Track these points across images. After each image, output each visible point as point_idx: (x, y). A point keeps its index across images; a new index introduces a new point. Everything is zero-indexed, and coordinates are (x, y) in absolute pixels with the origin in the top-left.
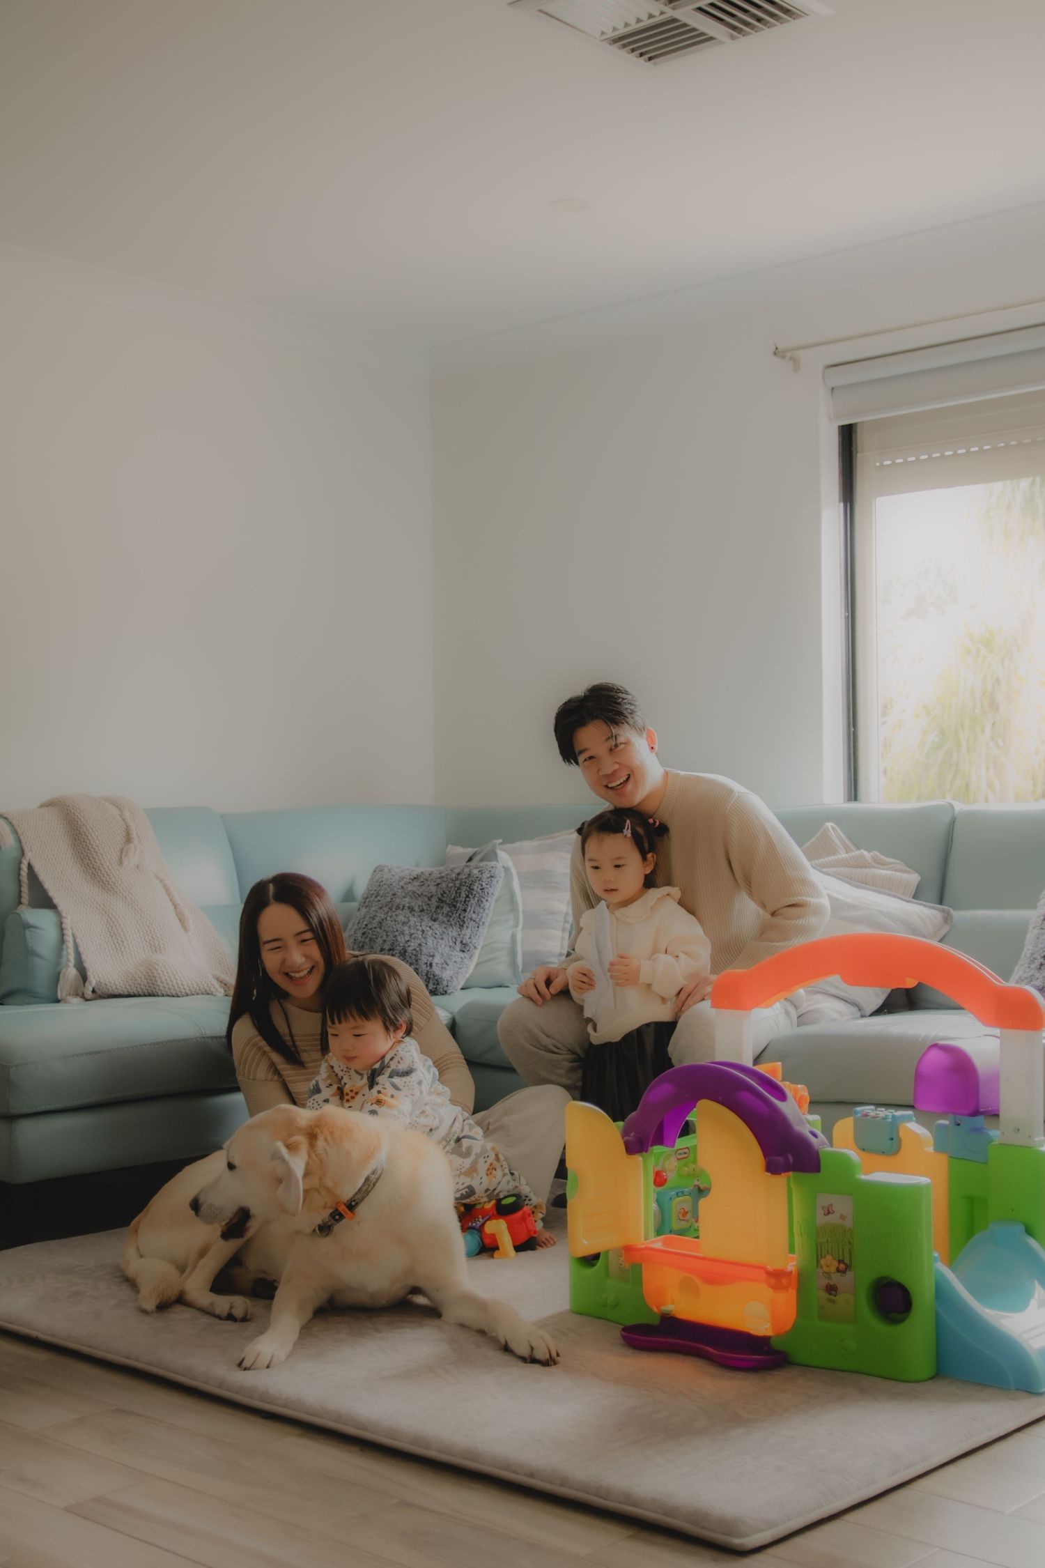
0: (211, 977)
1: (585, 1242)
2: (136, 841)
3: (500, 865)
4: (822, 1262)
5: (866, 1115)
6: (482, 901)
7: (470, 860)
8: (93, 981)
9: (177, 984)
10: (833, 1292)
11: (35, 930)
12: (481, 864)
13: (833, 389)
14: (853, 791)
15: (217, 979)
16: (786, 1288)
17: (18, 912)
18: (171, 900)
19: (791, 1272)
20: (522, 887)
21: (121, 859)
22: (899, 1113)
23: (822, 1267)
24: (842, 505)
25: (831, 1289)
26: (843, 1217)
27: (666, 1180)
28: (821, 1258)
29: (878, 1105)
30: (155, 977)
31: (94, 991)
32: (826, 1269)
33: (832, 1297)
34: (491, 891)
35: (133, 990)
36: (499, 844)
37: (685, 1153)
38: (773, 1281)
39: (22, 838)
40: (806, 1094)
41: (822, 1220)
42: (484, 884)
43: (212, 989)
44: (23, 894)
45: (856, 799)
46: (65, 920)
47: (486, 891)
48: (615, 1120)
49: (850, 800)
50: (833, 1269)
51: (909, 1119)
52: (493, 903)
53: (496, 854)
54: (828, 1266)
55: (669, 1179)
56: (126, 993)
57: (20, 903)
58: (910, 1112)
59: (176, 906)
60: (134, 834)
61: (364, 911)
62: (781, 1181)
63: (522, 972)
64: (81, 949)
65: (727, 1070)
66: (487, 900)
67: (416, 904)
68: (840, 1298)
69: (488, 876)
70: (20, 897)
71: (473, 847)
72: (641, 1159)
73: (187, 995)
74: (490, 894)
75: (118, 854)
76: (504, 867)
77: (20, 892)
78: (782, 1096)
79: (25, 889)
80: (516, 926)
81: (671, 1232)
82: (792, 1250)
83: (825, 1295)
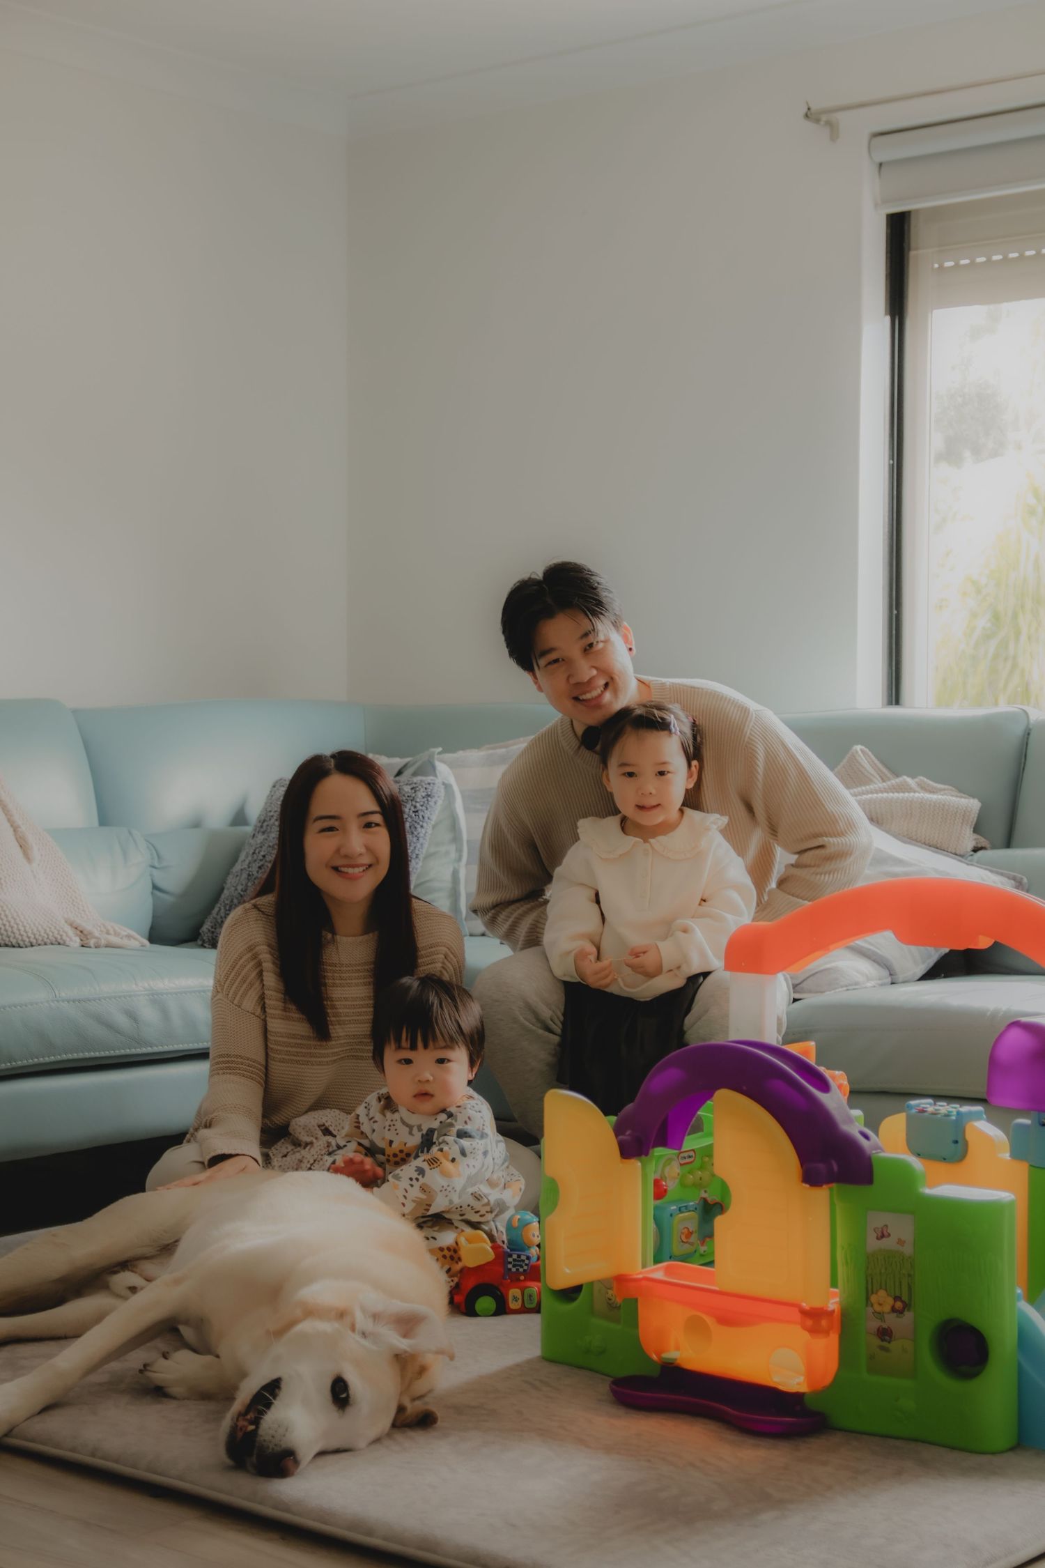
0: (63, 922)
1: (567, 1271)
3: (438, 781)
4: (873, 1298)
5: (922, 1111)
6: (416, 828)
7: (399, 773)
9: (19, 930)
10: (887, 1338)
12: (416, 779)
13: (881, 164)
14: (895, 693)
15: (71, 925)
16: (826, 1333)
18: (9, 820)
19: (833, 1311)
20: (467, 810)
22: (965, 1109)
23: (872, 1306)
24: (888, 318)
25: (885, 1334)
26: (901, 1242)
27: (666, 1191)
28: (872, 1293)
29: (937, 1097)
32: (878, 1308)
33: (885, 1344)
34: (427, 814)
36: (439, 753)
37: (690, 1157)
38: (809, 1323)
40: (846, 1083)
41: (873, 1244)
42: (418, 805)
43: (64, 938)
45: (897, 702)
47: (421, 814)
48: (606, 1114)
49: (890, 703)
50: (887, 1308)
51: (977, 1116)
52: (430, 831)
53: (434, 768)
54: (880, 1305)
55: (669, 1189)
58: (978, 1108)
59: (15, 829)
61: (260, 838)
62: (822, 1194)
63: (466, 919)
65: (755, 1052)
66: (422, 827)
68: (894, 1346)
69: (424, 794)
71: (401, 757)
72: (639, 1164)
73: (32, 946)
74: (426, 818)
76: (444, 784)
78: (824, 1086)
80: (459, 859)
81: (670, 1257)
82: (834, 1284)
83: (876, 1341)
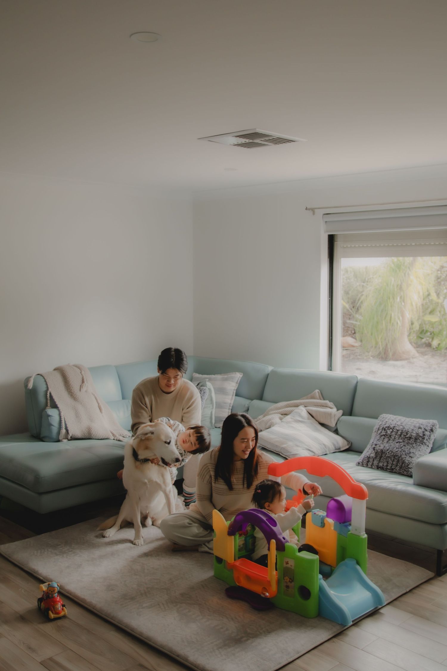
0: (110, 432)
2: (86, 382)
3: (207, 388)
4: (285, 578)
5: (315, 513)
8: (70, 434)
9: (98, 435)
10: (288, 588)
11: (52, 417)
13: (326, 222)
14: (330, 366)
15: (111, 433)
17: (46, 411)
18: (97, 402)
20: (215, 393)
21: (80, 389)
23: (284, 580)
26: (291, 566)
28: (285, 576)
30: (91, 433)
31: (71, 437)
32: (286, 580)
35: (84, 437)
39: (48, 383)
41: (285, 565)
43: (110, 437)
44: (48, 403)
46: (61, 413)
50: (288, 581)
53: (206, 384)
56: (81, 438)
57: (47, 406)
59: (98, 404)
60: (85, 380)
64: (67, 423)
68: (290, 590)
69: (203, 392)
70: (47, 404)
72: (233, 537)
74: (204, 399)
75: (80, 387)
77: (47, 402)
79: (49, 401)
80: (213, 408)
83: (286, 588)
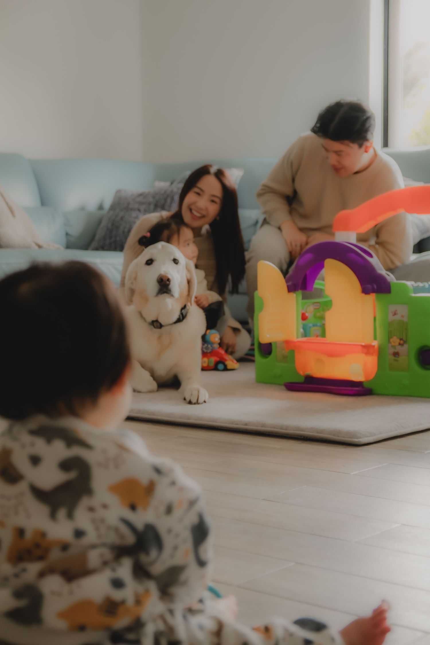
1: (268, 336)
4: (391, 340)
7: (172, 184)
10: (397, 356)
16: (372, 354)
18: (5, 201)
19: (375, 347)
23: (391, 343)
25: (396, 354)
26: (402, 316)
27: (307, 317)
28: (391, 338)
32: (393, 344)
33: (396, 358)
37: (318, 306)
38: (365, 350)
41: (391, 318)
43: (31, 246)
50: (397, 344)
54: (394, 342)
55: (309, 317)
62: (369, 298)
67: (142, 208)
68: (400, 359)
72: (294, 296)
78: (371, 256)
83: (392, 357)
